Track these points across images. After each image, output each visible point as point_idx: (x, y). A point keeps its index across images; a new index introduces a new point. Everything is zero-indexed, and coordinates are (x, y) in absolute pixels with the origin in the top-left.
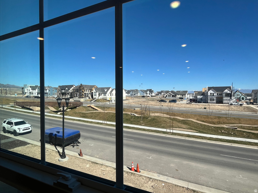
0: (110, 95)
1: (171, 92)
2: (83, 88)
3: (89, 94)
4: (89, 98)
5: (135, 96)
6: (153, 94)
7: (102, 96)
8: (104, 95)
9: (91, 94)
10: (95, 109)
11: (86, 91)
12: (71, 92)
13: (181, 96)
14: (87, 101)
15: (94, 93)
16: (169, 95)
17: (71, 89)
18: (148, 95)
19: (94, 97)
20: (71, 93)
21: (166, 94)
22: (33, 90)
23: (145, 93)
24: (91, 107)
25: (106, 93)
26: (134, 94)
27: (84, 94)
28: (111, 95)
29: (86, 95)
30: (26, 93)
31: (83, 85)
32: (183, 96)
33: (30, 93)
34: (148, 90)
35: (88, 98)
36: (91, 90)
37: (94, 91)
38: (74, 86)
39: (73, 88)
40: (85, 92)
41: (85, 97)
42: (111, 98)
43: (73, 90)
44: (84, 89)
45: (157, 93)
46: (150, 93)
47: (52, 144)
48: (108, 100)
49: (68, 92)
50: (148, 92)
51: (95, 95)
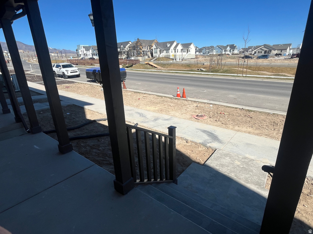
0: (173, 51)
1: (263, 46)
2: (141, 44)
3: (148, 51)
4: (149, 57)
5: (208, 54)
6: (236, 52)
7: (164, 54)
8: (166, 52)
9: (150, 52)
10: (154, 67)
11: (144, 48)
12: (127, 50)
13: (279, 52)
14: (146, 60)
15: (154, 50)
16: (260, 50)
17: (127, 46)
18: (228, 52)
19: (154, 55)
20: (128, 52)
21: (255, 50)
22: (87, 51)
23: (223, 51)
24: (149, 64)
25: (169, 49)
26: (207, 53)
27: (142, 52)
28: (175, 52)
29: (145, 54)
30: (81, 55)
31: (141, 40)
32: (281, 52)
33: (84, 54)
34: (228, 46)
35: (147, 57)
36: (151, 46)
37: (154, 47)
38: (130, 43)
39: (129, 45)
40: (143, 50)
41: (143, 56)
42: (175, 56)
43: (129, 47)
44: (142, 46)
45: (241, 50)
46: (232, 50)
47: (98, 82)
48: (172, 59)
49: (124, 51)
50: (228, 48)
51: (155, 53)
